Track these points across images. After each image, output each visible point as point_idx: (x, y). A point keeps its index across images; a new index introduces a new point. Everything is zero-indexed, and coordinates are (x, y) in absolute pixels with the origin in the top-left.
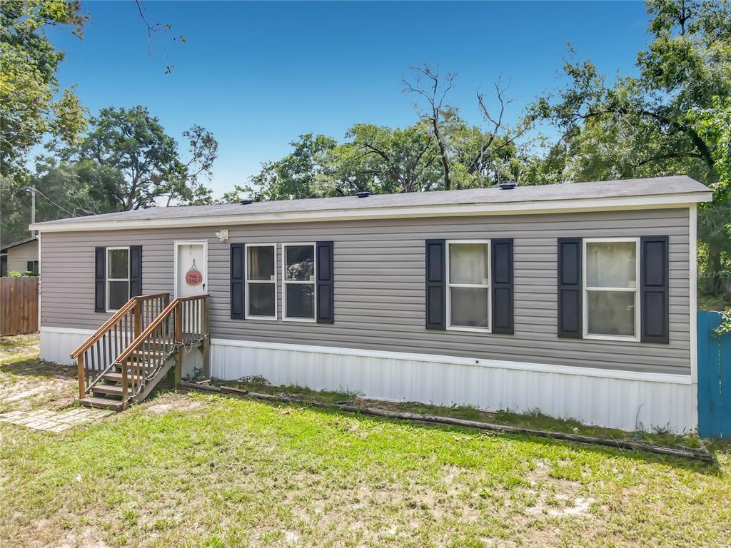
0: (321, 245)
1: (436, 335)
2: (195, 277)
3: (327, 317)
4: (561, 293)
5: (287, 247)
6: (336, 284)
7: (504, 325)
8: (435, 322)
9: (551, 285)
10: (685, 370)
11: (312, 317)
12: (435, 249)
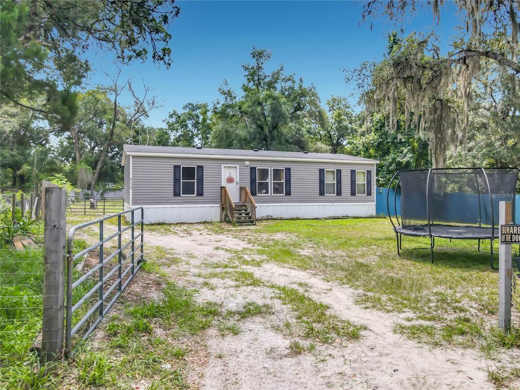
0: (286, 169)
1: (322, 197)
2: (231, 180)
3: (288, 193)
4: (351, 184)
5: (274, 169)
6: (291, 182)
7: (339, 193)
8: (322, 193)
9: (349, 182)
10: (373, 201)
11: (283, 193)
12: (322, 172)
